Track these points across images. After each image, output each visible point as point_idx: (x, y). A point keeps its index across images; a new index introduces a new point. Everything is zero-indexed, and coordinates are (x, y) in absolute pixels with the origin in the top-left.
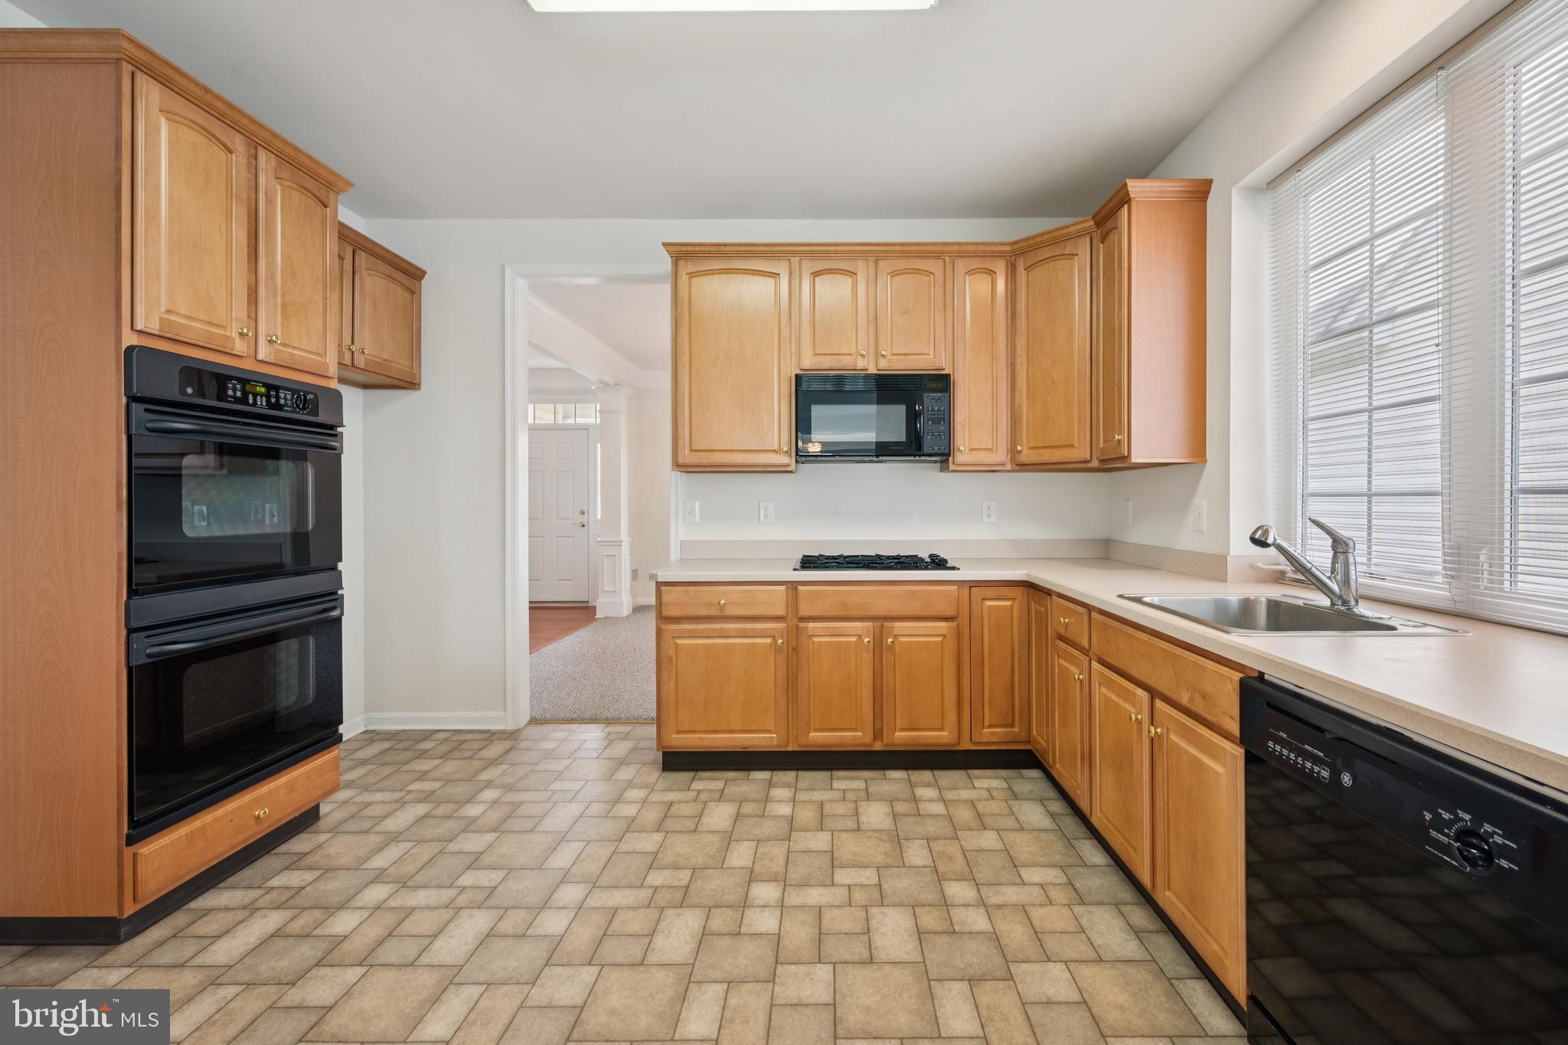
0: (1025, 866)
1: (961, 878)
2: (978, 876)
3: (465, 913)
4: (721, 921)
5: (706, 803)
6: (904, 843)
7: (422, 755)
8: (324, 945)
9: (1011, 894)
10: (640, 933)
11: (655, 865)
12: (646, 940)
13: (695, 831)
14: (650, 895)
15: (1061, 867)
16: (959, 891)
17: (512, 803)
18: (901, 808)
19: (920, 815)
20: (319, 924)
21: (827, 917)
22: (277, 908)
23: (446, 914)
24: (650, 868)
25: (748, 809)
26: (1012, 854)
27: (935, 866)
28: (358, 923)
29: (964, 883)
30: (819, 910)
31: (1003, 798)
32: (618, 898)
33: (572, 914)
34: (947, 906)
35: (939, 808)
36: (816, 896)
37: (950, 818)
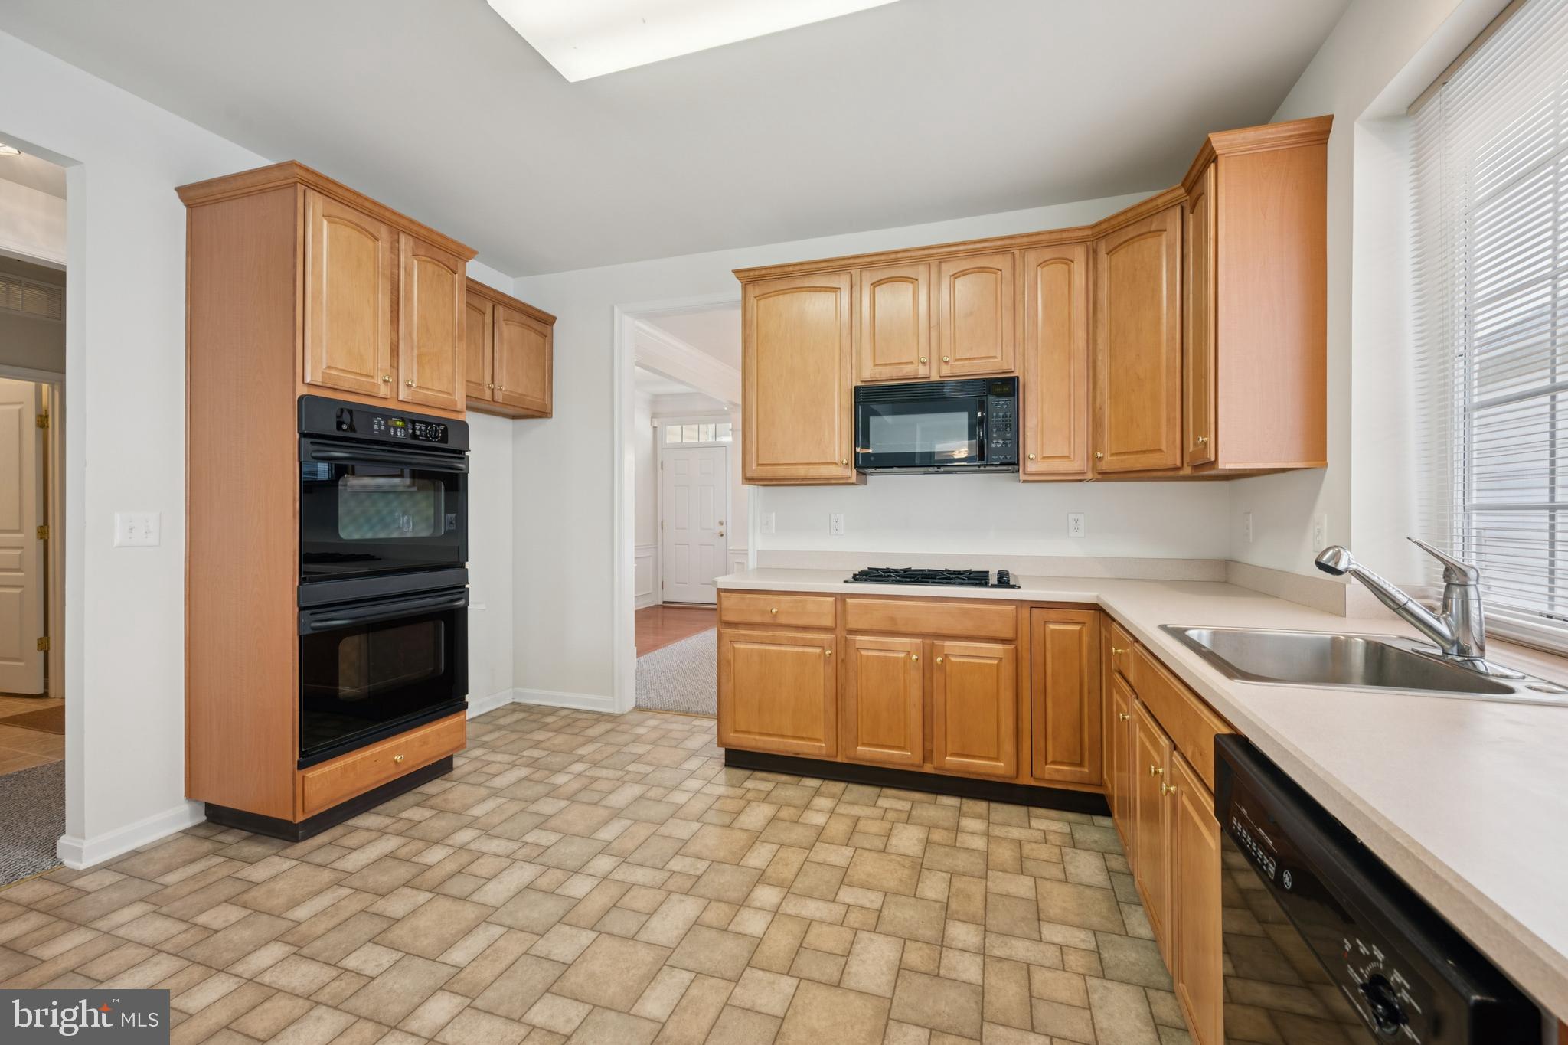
0: (1051, 921)
1: (971, 920)
2: (992, 922)
3: (519, 864)
4: (716, 914)
5: (749, 801)
6: (925, 872)
7: (544, 727)
8: (414, 870)
9: (1021, 949)
10: (643, 910)
11: (681, 852)
12: (644, 918)
13: (729, 826)
14: (666, 878)
15: (1094, 931)
16: (963, 934)
17: (592, 777)
18: (937, 836)
19: (955, 846)
20: (419, 853)
21: (815, 930)
22: (398, 835)
23: (504, 862)
24: (676, 854)
25: (785, 813)
26: (1041, 905)
27: (947, 904)
28: (443, 857)
29: (972, 927)
30: (809, 923)
31: (1058, 843)
32: (640, 875)
33: (596, 882)
34: (942, 946)
35: (979, 843)
36: (813, 909)
37: (986, 855)
